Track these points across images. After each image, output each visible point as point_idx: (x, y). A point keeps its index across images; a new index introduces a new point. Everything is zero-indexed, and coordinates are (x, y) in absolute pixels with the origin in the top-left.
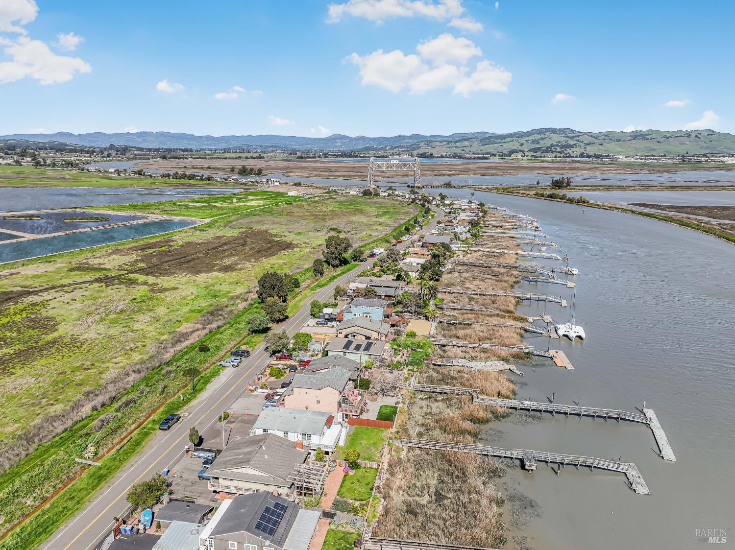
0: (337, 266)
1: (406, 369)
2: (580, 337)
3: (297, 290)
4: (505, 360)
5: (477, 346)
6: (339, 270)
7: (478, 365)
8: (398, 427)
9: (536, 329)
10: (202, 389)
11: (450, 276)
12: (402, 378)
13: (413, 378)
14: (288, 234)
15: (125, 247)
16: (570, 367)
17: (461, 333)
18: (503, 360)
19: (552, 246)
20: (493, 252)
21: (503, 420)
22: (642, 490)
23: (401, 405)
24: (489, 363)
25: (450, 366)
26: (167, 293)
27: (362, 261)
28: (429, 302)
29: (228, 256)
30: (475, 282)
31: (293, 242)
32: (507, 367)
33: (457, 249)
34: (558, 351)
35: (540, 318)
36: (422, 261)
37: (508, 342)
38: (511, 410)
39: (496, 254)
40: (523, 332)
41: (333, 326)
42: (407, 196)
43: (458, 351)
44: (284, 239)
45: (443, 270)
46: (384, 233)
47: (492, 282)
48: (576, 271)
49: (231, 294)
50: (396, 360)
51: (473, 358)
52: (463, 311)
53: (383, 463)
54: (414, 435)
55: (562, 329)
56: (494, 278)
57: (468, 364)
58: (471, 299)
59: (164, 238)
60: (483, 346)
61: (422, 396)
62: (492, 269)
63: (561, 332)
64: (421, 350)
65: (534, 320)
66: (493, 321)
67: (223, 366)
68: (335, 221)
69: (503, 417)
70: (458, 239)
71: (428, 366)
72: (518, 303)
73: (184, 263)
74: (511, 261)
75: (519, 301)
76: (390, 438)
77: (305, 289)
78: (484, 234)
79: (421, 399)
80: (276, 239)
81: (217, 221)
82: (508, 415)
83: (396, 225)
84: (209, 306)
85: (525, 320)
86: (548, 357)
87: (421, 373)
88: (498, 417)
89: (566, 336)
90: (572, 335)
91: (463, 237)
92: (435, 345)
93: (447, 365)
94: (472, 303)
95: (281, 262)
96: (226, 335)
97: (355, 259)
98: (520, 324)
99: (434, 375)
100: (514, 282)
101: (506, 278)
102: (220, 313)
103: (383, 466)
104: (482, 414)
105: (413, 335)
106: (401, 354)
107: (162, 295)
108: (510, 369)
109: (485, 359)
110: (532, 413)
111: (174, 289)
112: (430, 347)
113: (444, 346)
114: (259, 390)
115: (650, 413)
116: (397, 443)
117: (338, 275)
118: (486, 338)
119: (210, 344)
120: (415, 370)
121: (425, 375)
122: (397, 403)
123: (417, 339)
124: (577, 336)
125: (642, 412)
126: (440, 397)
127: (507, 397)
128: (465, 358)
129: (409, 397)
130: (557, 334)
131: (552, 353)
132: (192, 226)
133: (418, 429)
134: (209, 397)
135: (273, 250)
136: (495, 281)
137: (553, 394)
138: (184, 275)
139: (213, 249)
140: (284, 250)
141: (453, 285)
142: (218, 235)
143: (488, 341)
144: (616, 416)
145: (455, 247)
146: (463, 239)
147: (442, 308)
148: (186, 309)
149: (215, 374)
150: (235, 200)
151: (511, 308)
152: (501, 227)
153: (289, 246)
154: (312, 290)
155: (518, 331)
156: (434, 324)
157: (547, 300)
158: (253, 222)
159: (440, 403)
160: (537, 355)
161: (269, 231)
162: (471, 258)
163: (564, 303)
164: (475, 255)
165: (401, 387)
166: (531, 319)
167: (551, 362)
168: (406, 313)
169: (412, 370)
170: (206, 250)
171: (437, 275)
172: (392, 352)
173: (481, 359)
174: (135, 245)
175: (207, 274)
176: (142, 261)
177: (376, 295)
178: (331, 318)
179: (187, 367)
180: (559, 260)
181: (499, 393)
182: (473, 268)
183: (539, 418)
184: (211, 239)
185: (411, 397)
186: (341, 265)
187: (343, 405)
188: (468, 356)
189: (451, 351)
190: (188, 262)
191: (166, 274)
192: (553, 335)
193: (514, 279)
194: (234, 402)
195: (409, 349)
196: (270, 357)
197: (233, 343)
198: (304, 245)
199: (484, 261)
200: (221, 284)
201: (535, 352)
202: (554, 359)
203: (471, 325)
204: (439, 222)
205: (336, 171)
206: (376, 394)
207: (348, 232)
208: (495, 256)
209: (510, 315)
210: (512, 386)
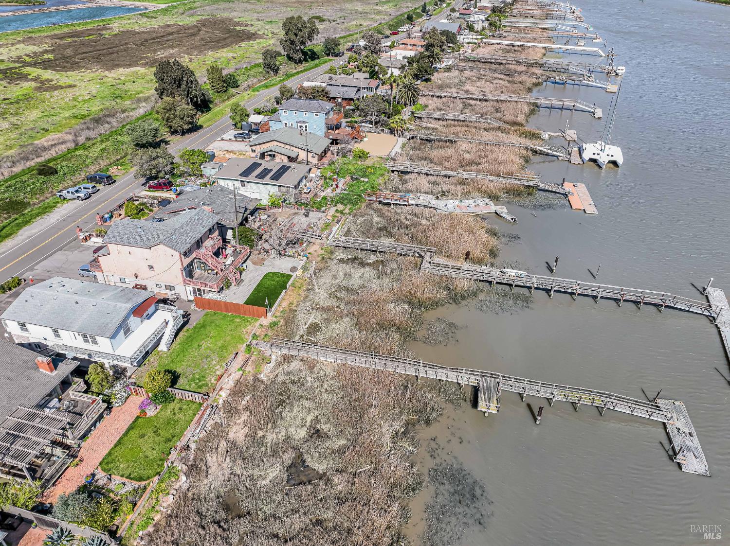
0: (300, 61)
1: (332, 211)
2: (614, 163)
3: (232, 91)
4: (494, 197)
5: (454, 173)
6: (301, 67)
7: (450, 205)
8: (278, 314)
9: (550, 149)
10: (8, 236)
11: (447, 74)
12: (320, 224)
13: (338, 225)
14: (257, 23)
15: (42, 34)
16: (591, 209)
17: (436, 154)
18: (490, 197)
19: (594, 39)
20: (513, 46)
21: (464, 302)
22: (694, 465)
23: (299, 273)
24: (466, 202)
25: (403, 205)
26: (56, 93)
27: (337, 55)
28: (403, 108)
30: (479, 83)
31: (258, 32)
32: (493, 207)
33: (466, 41)
34: (578, 185)
35: (560, 134)
36: (411, 53)
37: (503, 169)
38: (481, 284)
39: (516, 48)
40: (530, 153)
43: (423, 181)
44: (248, 28)
45: (438, 66)
46: (378, 23)
47: (503, 83)
48: (622, 70)
49: (141, 95)
50: (323, 194)
51: (444, 194)
52: (450, 121)
53: (221, 389)
54: (303, 330)
55: (590, 151)
56: (507, 78)
57: (434, 203)
58: (466, 105)
59: (98, 26)
60: (464, 174)
61: (344, 256)
62: (507, 66)
63: (587, 156)
64: (366, 180)
65: (551, 137)
66: (489, 136)
67: (65, 199)
68: (323, 9)
69: (463, 297)
70: (471, 28)
71: (369, 206)
72: (532, 112)
73: (104, 55)
74: (536, 56)
75: (535, 108)
76: (255, 337)
77: (245, 90)
78: (507, 24)
79: (341, 261)
80: (238, 28)
81: (175, 8)
82: (474, 294)
83: (399, 13)
84: (101, 110)
85: (537, 136)
86: (561, 194)
87: (355, 216)
88: (456, 297)
89: (594, 161)
90: (603, 159)
91: (478, 27)
92: (393, 171)
93: (400, 205)
94: (466, 111)
95: (230, 55)
96: (94, 152)
97: (327, 52)
98: (528, 143)
99: (376, 219)
100: (533, 84)
101: (523, 78)
102: (108, 119)
103: (218, 397)
104: (429, 293)
105: (363, 156)
106: (334, 184)
107: (47, 94)
108: (496, 213)
109: (463, 194)
110: (516, 290)
111: (70, 86)
112: (382, 175)
113: (406, 173)
114: (93, 239)
115: (716, 296)
116: (265, 347)
117: (298, 73)
118: (472, 163)
119: (60, 166)
120: (347, 211)
121: (361, 220)
122: (294, 269)
123: (368, 162)
124: (609, 162)
125: (703, 291)
126: (372, 259)
127: (480, 262)
128: (432, 193)
129: (320, 258)
130: (581, 158)
131: (568, 187)
132: (140, 12)
133: (312, 319)
134: (13, 248)
135: (228, 41)
136: (506, 82)
137: (557, 259)
138: (94, 70)
139: (154, 39)
140: (242, 41)
141: (448, 86)
142: (168, 23)
143: (474, 167)
144: (660, 302)
145: (465, 38)
146: (479, 30)
147: (420, 118)
148: (67, 114)
149: (46, 210)
151: (521, 118)
152: (532, 17)
154: (254, 91)
155: (523, 152)
156: (402, 141)
157: (575, 108)
158: (220, 9)
159: (367, 269)
160: (543, 190)
161: (235, 20)
162: (483, 52)
163: (599, 113)
164: (489, 49)
165: (312, 240)
166: (546, 136)
167: (563, 202)
168: (364, 124)
169: (341, 212)
170: (143, 40)
171: (426, 71)
172: (321, 182)
173: (455, 196)
174: (56, 32)
175: (126, 69)
176: (52, 51)
177: (328, 97)
178: (255, 130)
179: (7, 198)
180: (601, 56)
181: (468, 254)
182: (481, 65)
183: (526, 300)
184: (157, 27)
185: (323, 259)
186: (306, 60)
187: (197, 273)
188: (437, 189)
189: (414, 182)
190: (111, 54)
191: (72, 68)
192: (575, 159)
193: (534, 80)
194: (46, 258)
195: (348, 178)
196: (143, 185)
197: (103, 163)
198: (270, 35)
199: (498, 56)
200: (134, 82)
201: (542, 186)
202: (570, 197)
203: (455, 142)
204: (453, 10)
206: (266, 251)
207: (334, 21)
208: (515, 51)
209: (516, 128)
210: (493, 241)
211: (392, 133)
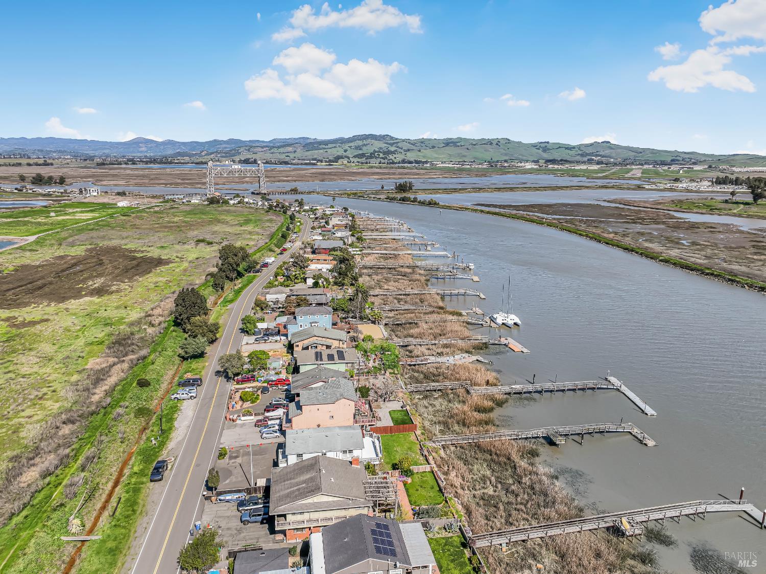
0: (234, 279)
1: (387, 373)
2: (516, 324)
4: (468, 352)
5: (436, 342)
6: (237, 284)
7: (449, 360)
8: (420, 429)
9: (477, 321)
10: (170, 429)
12: (390, 381)
13: (399, 380)
14: (150, 249)
16: (525, 350)
17: (412, 332)
20: (386, 254)
21: (504, 406)
22: (651, 443)
23: (408, 408)
24: (457, 357)
25: (425, 364)
26: (38, 327)
27: (258, 272)
29: (91, 277)
30: (390, 284)
31: (162, 258)
32: (474, 358)
34: (507, 339)
35: (471, 311)
36: (329, 266)
38: (507, 396)
39: (390, 256)
40: (465, 324)
41: (276, 341)
42: (260, 203)
44: (149, 255)
46: (261, 242)
47: (406, 282)
48: (471, 266)
49: (127, 320)
50: (371, 365)
51: (440, 354)
52: (399, 311)
54: (438, 433)
55: (500, 318)
56: (405, 278)
57: (440, 360)
58: (398, 300)
61: (418, 396)
62: (397, 269)
63: (499, 321)
64: (389, 353)
65: (467, 313)
66: (434, 317)
67: (179, 399)
69: (503, 403)
71: (404, 367)
72: (443, 299)
74: (409, 261)
75: (441, 296)
77: (214, 306)
78: (366, 238)
79: (420, 399)
80: (137, 255)
81: (45, 239)
82: (506, 401)
84: (108, 335)
85: (459, 314)
86: (502, 345)
87: (402, 375)
88: (500, 404)
89: (505, 324)
90: (511, 322)
91: (348, 241)
93: (422, 364)
94: (402, 303)
95: (162, 279)
96: (159, 365)
97: (249, 270)
99: (416, 374)
101: (416, 277)
104: (484, 403)
105: (369, 339)
108: (477, 360)
109: (451, 353)
110: (524, 395)
111: (44, 321)
113: (406, 346)
114: (243, 418)
115: (613, 379)
116: (430, 444)
117: (241, 289)
118: (439, 334)
119: (147, 377)
120: (397, 372)
121: (407, 376)
122: (403, 406)
123: (377, 343)
124: (513, 324)
125: (606, 379)
126: (436, 395)
127: (497, 385)
128: (433, 355)
130: (496, 324)
131: (503, 340)
132: (14, 247)
133: (438, 427)
134: (185, 435)
135: (143, 267)
136: (408, 281)
138: (45, 304)
139: (63, 271)
140: (157, 266)
142: (57, 254)
144: (594, 386)
148: (80, 342)
149: (174, 409)
150: (52, 214)
151: (441, 304)
152: (377, 230)
153: (159, 262)
154: (223, 306)
155: (461, 324)
156: (382, 327)
157: (466, 294)
158: (94, 238)
159: (440, 400)
160: (493, 344)
161: (123, 247)
166: (464, 313)
168: (349, 319)
169: (394, 373)
170: (54, 273)
173: (447, 354)
175: (77, 301)
177: (308, 304)
178: (271, 333)
180: (449, 257)
181: (488, 382)
182: (379, 271)
184: (50, 260)
185: (410, 399)
186: (237, 278)
188: (434, 353)
189: (417, 351)
190: (39, 288)
191: (18, 305)
192: (493, 325)
194: (220, 435)
195: (378, 353)
196: (227, 382)
198: (177, 260)
200: (105, 310)
201: (491, 341)
202: (509, 346)
203: (416, 323)
205: (156, 179)
206: (376, 400)
208: (391, 258)
209: (445, 310)
210: (492, 374)
211: (374, 322)
